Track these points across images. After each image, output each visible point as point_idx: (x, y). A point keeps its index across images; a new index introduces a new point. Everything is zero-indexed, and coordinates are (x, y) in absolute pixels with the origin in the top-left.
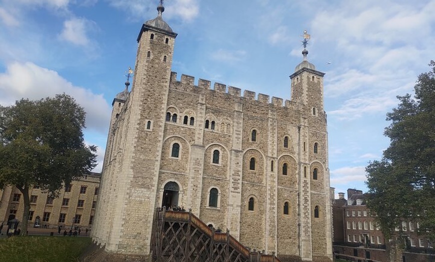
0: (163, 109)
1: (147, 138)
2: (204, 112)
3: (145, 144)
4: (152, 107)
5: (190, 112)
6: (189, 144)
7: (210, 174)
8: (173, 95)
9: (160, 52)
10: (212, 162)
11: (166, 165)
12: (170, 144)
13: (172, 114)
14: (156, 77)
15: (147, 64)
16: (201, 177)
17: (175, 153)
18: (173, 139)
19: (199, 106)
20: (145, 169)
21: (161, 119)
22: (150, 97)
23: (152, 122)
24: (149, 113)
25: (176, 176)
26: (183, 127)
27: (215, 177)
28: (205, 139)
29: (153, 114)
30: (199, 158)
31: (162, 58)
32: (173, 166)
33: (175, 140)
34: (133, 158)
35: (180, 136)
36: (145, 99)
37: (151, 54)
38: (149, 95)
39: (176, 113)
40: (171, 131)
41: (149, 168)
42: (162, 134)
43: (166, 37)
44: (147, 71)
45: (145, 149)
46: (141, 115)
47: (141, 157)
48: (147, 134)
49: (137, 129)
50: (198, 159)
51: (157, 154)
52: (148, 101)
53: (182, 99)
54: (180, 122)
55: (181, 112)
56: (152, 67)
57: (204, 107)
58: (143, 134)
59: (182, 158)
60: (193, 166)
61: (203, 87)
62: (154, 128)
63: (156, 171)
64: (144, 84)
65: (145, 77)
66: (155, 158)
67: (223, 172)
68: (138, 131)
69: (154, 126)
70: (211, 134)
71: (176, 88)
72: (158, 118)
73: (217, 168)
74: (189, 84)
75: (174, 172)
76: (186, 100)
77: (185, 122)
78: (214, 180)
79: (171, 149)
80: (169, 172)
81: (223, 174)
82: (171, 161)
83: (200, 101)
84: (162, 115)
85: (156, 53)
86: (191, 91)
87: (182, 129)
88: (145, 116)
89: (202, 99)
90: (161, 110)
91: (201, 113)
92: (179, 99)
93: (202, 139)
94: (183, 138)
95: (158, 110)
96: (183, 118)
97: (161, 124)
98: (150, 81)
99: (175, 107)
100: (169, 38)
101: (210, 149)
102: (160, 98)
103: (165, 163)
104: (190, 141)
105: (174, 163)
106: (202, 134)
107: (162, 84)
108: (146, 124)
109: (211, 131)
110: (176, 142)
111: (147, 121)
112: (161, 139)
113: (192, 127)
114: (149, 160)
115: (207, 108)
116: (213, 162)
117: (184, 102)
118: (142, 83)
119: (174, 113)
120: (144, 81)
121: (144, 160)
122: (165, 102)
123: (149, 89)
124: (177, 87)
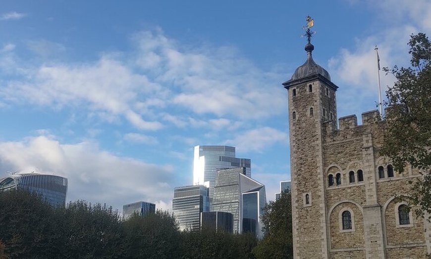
0: (319, 174)
1: (307, 215)
2: (372, 157)
3: (307, 223)
4: (307, 176)
5: (356, 164)
6: (361, 208)
7: (399, 242)
8: (330, 151)
9: (305, 107)
10: (399, 223)
11: (338, 242)
12: (338, 214)
13: (334, 176)
14: (305, 139)
15: (294, 128)
16: (381, 248)
17: (347, 224)
18: (341, 206)
19: (364, 152)
20: (311, 253)
21: (319, 187)
22: (303, 166)
23: (310, 194)
24: (305, 185)
25: (351, 254)
26: (350, 188)
27: (407, 244)
28: (381, 194)
29: (309, 184)
30: (374, 223)
31: (308, 113)
32: (347, 241)
33: (343, 207)
34: (298, 243)
35: (347, 201)
36: (299, 170)
37: (296, 113)
38: (301, 164)
39: (339, 172)
40: (336, 198)
41: (316, 251)
42: (322, 205)
43: (308, 85)
44: (295, 136)
45: (308, 228)
46: (298, 190)
47: (305, 240)
48: (307, 211)
49: (297, 208)
50: (373, 225)
51: (322, 231)
52: (302, 171)
53: (342, 152)
54: (345, 182)
55: (343, 170)
56: (300, 128)
57: (371, 151)
58: (304, 212)
59: (356, 229)
60: (369, 237)
61: (367, 123)
62: (313, 201)
63: (324, 253)
64: (294, 153)
65: (294, 144)
66: (320, 236)
67: (418, 234)
68: (297, 210)
69: (313, 199)
70: (389, 184)
71: (334, 141)
72: (316, 187)
73: (407, 231)
74: (349, 128)
75: (349, 250)
76: (348, 150)
77: (352, 180)
78: (406, 250)
79: (341, 220)
80: (342, 250)
81: (419, 237)
82: (343, 235)
83: (365, 145)
84: (319, 182)
85: (301, 110)
86: (352, 135)
87: (349, 191)
88: (301, 190)
89: (367, 141)
90: (317, 176)
91: (368, 161)
92: (339, 153)
93: (375, 196)
94: (351, 201)
95: (314, 177)
96: (348, 175)
97: (320, 194)
98: (300, 146)
99: (336, 165)
100: (312, 83)
101: (392, 206)
102: (314, 162)
103: (337, 240)
104: (362, 203)
105: (347, 238)
106: (374, 189)
107: (313, 143)
108: (304, 199)
109: (389, 180)
110: (345, 209)
111: (304, 194)
112: (323, 212)
113: (361, 183)
114: (314, 241)
115: (375, 150)
116: (401, 224)
117: (346, 153)
118: (293, 152)
119: (336, 173)
120: (295, 149)
121: (309, 242)
122: (320, 164)
123: (300, 156)
124: (335, 139)
